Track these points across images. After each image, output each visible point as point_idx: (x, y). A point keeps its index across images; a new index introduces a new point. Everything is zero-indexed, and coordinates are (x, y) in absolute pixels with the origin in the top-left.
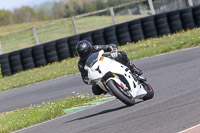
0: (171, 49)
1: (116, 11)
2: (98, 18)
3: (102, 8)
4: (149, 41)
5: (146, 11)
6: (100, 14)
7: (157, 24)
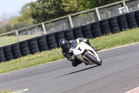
0: (58, 58)
1: (20, 32)
2: (8, 38)
3: (10, 31)
4: (42, 53)
5: (40, 32)
6: (9, 35)
7: (48, 41)
